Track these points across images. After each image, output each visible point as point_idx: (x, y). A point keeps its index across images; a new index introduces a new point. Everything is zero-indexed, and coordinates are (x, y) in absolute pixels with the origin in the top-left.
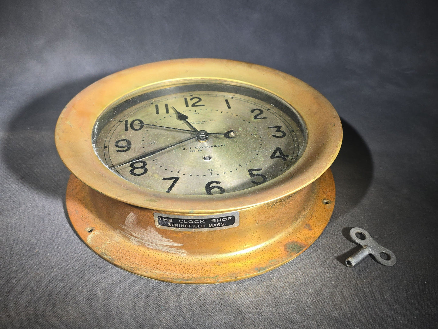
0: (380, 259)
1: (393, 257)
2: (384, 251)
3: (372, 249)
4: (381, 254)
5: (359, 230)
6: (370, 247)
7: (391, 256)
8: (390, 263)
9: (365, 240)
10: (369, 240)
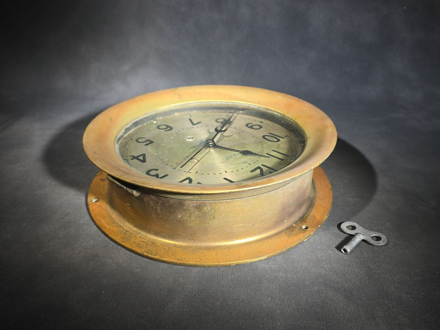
0: (372, 242)
1: (384, 237)
2: (374, 235)
3: (363, 235)
4: (372, 238)
5: (349, 223)
6: (361, 234)
7: (381, 237)
8: (381, 243)
9: (356, 230)
10: (359, 229)
